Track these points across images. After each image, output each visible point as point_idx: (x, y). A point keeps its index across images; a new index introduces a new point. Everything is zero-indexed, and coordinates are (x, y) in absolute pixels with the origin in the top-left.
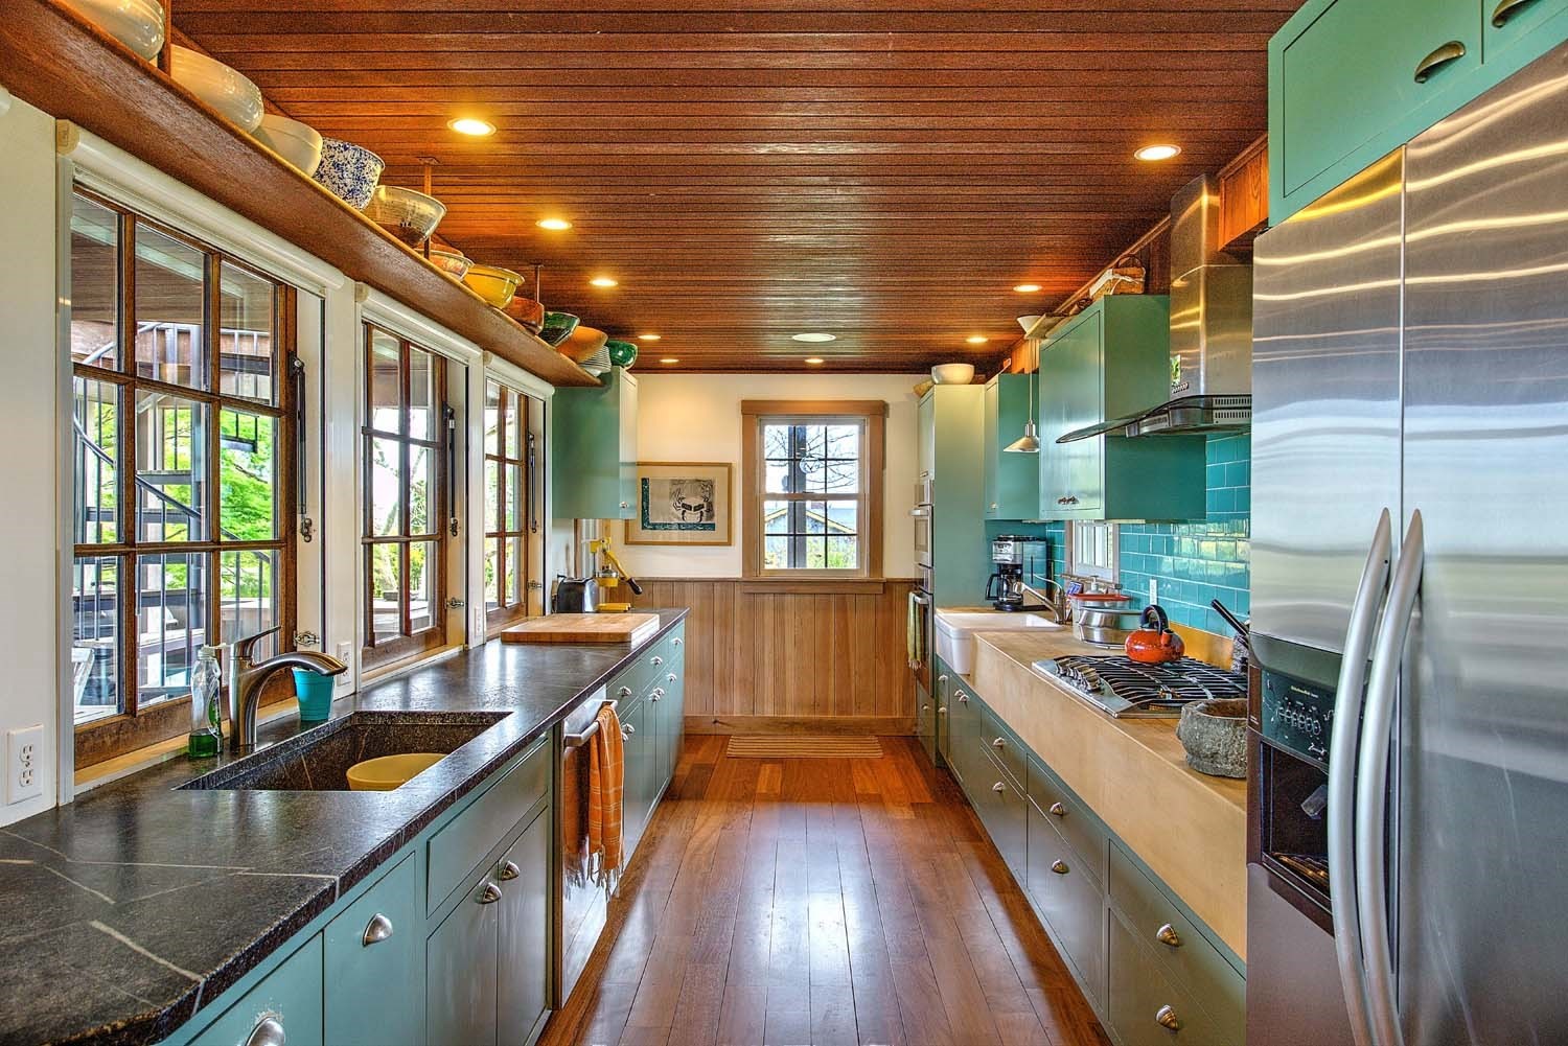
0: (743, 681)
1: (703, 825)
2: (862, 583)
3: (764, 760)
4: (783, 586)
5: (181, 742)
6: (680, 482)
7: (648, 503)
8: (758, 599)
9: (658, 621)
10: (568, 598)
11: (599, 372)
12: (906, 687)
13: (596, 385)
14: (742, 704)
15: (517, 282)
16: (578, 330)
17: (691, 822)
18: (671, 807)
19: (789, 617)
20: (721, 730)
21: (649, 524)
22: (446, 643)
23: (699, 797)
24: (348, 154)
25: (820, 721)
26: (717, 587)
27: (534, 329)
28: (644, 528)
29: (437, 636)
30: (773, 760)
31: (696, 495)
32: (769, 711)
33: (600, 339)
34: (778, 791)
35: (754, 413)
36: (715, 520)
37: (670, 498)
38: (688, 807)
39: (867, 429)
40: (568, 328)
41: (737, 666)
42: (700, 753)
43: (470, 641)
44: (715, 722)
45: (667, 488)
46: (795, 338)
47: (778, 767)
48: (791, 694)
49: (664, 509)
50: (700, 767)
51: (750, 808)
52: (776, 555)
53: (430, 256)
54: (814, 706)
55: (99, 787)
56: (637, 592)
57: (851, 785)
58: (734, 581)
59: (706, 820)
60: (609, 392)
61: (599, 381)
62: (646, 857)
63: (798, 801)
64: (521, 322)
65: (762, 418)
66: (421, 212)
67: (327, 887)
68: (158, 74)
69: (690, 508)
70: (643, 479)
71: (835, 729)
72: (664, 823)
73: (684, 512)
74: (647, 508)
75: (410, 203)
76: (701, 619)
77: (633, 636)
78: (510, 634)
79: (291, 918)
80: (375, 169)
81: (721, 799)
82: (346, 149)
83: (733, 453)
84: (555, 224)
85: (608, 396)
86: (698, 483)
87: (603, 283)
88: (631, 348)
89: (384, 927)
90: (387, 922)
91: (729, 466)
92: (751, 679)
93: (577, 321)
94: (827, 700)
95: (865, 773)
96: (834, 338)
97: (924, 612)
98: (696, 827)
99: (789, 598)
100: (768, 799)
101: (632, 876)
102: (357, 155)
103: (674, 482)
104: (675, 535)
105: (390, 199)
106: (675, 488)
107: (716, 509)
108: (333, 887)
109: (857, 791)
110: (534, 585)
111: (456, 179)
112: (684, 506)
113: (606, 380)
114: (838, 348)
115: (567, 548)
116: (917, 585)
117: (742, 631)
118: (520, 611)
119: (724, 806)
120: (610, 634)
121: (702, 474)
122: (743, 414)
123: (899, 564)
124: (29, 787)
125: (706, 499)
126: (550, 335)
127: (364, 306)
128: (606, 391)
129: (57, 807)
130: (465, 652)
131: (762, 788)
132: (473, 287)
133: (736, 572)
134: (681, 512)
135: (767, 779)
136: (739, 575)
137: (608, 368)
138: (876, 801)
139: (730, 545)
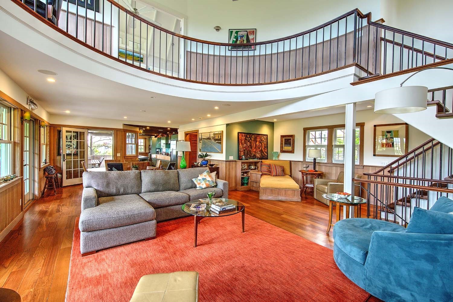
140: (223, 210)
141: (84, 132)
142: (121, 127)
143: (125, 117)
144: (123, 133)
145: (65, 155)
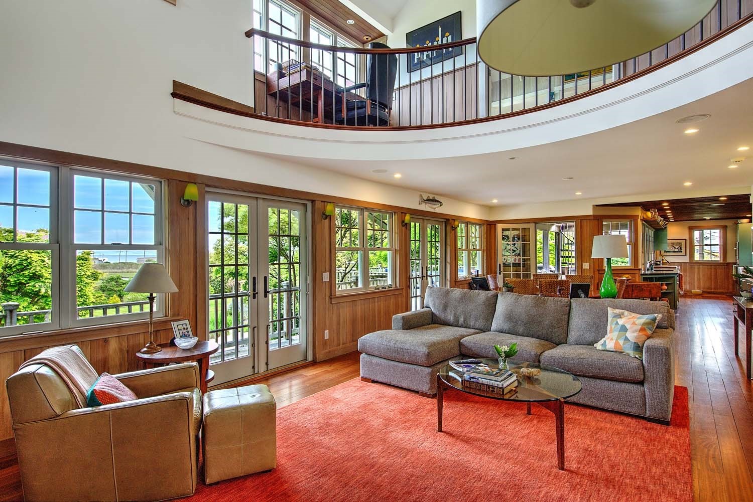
0: (689, 283)
2: (721, 263)
4: (699, 264)
8: (693, 266)
12: (733, 285)
14: (689, 287)
19: (701, 270)
21: (666, 251)
25: (710, 291)
26: (683, 264)
35: (691, 229)
39: (722, 231)
41: (688, 279)
48: (702, 286)
52: (697, 257)
54: (708, 289)
58: (688, 263)
61: (664, 228)
65: (693, 229)
71: (714, 293)
83: (686, 237)
85: (665, 230)
91: (685, 239)
94: (712, 287)
97: (737, 268)
99: (701, 266)
103: (672, 243)
107: (682, 248)
116: (736, 263)
117: (689, 273)
121: (679, 241)
122: (689, 229)
123: (730, 260)
136: (688, 261)
139: (686, 255)
140: (472, 380)
141: (529, 228)
142: (589, 212)
143: (579, 193)
144: (596, 222)
145: (502, 266)
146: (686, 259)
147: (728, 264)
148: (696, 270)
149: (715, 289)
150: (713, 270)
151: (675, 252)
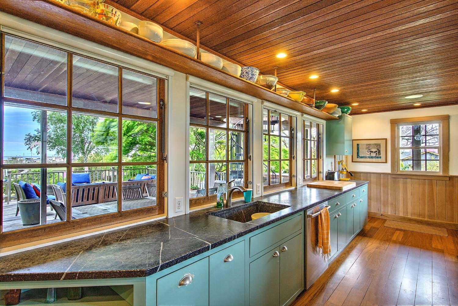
0: (392, 204)
1: (370, 246)
2: (440, 176)
3: (397, 229)
4: (406, 176)
5: (215, 204)
6: (369, 144)
7: (359, 151)
9: (355, 184)
10: (330, 176)
11: (338, 116)
13: (337, 119)
14: (391, 211)
15: (304, 94)
16: (327, 105)
17: (366, 244)
18: (360, 238)
19: (409, 186)
20: (383, 217)
21: (359, 157)
22: (292, 186)
23: (371, 237)
24: (249, 69)
25: (422, 220)
26: (382, 175)
27: (312, 106)
28: (357, 158)
29: (289, 184)
30: (401, 230)
31: (375, 148)
32: (401, 214)
33: (335, 107)
34: (400, 240)
35: (394, 123)
36: (381, 156)
37: (366, 149)
38: (366, 239)
39: (442, 126)
40: (324, 104)
41: (389, 199)
42: (375, 224)
43: (297, 186)
44: (382, 215)
45: (365, 147)
46: (406, 98)
47: (402, 233)
48: (410, 209)
49: (364, 152)
50: (374, 228)
51: (388, 244)
53: (276, 91)
54: (419, 215)
55: (196, 211)
56: (352, 176)
57: (430, 243)
58: (388, 174)
59: (371, 244)
60: (342, 121)
61: (338, 118)
62: (348, 251)
63: (407, 245)
64: (308, 104)
65: (398, 124)
66: (271, 80)
67: (206, 246)
68: (198, 61)
69: (372, 152)
70: (357, 144)
71: (428, 224)
72: (357, 242)
73: (370, 153)
74: (359, 152)
75: (268, 78)
76: (377, 185)
77: (343, 188)
78: (309, 185)
79: (192, 253)
80: (257, 72)
81: (378, 239)
82: (249, 68)
84: (314, 77)
86: (375, 145)
87: (335, 91)
88: (349, 108)
89: (231, 258)
90: (232, 257)
91: (386, 139)
92: (394, 204)
93: (327, 102)
94: (425, 214)
95: (438, 240)
96: (422, 96)
98: (367, 246)
99: (409, 180)
100: (395, 242)
101: (342, 256)
102: (251, 69)
103: (367, 145)
104: (368, 160)
105: (263, 78)
106: (367, 147)
107: (381, 152)
108: (209, 247)
109: (433, 246)
110: (321, 172)
111: (284, 71)
112: (370, 151)
113: (340, 117)
114: (424, 99)
115: (332, 163)
117: (391, 189)
118: (317, 179)
119: (378, 242)
120: (336, 187)
121: (377, 142)
122: (391, 123)
123: (455, 170)
124: (179, 209)
125: (378, 149)
126: (318, 107)
127: (264, 105)
128: (340, 121)
129: (186, 214)
130: (296, 188)
131: (394, 238)
132: (292, 97)
133: (389, 171)
134: (369, 153)
135: (396, 236)
137: (341, 114)
138: (441, 252)
139: (386, 163)
146: (386, 168)
147: (451, 178)
148: (401, 186)
149: (429, 216)
150: (427, 187)
151: (372, 157)
